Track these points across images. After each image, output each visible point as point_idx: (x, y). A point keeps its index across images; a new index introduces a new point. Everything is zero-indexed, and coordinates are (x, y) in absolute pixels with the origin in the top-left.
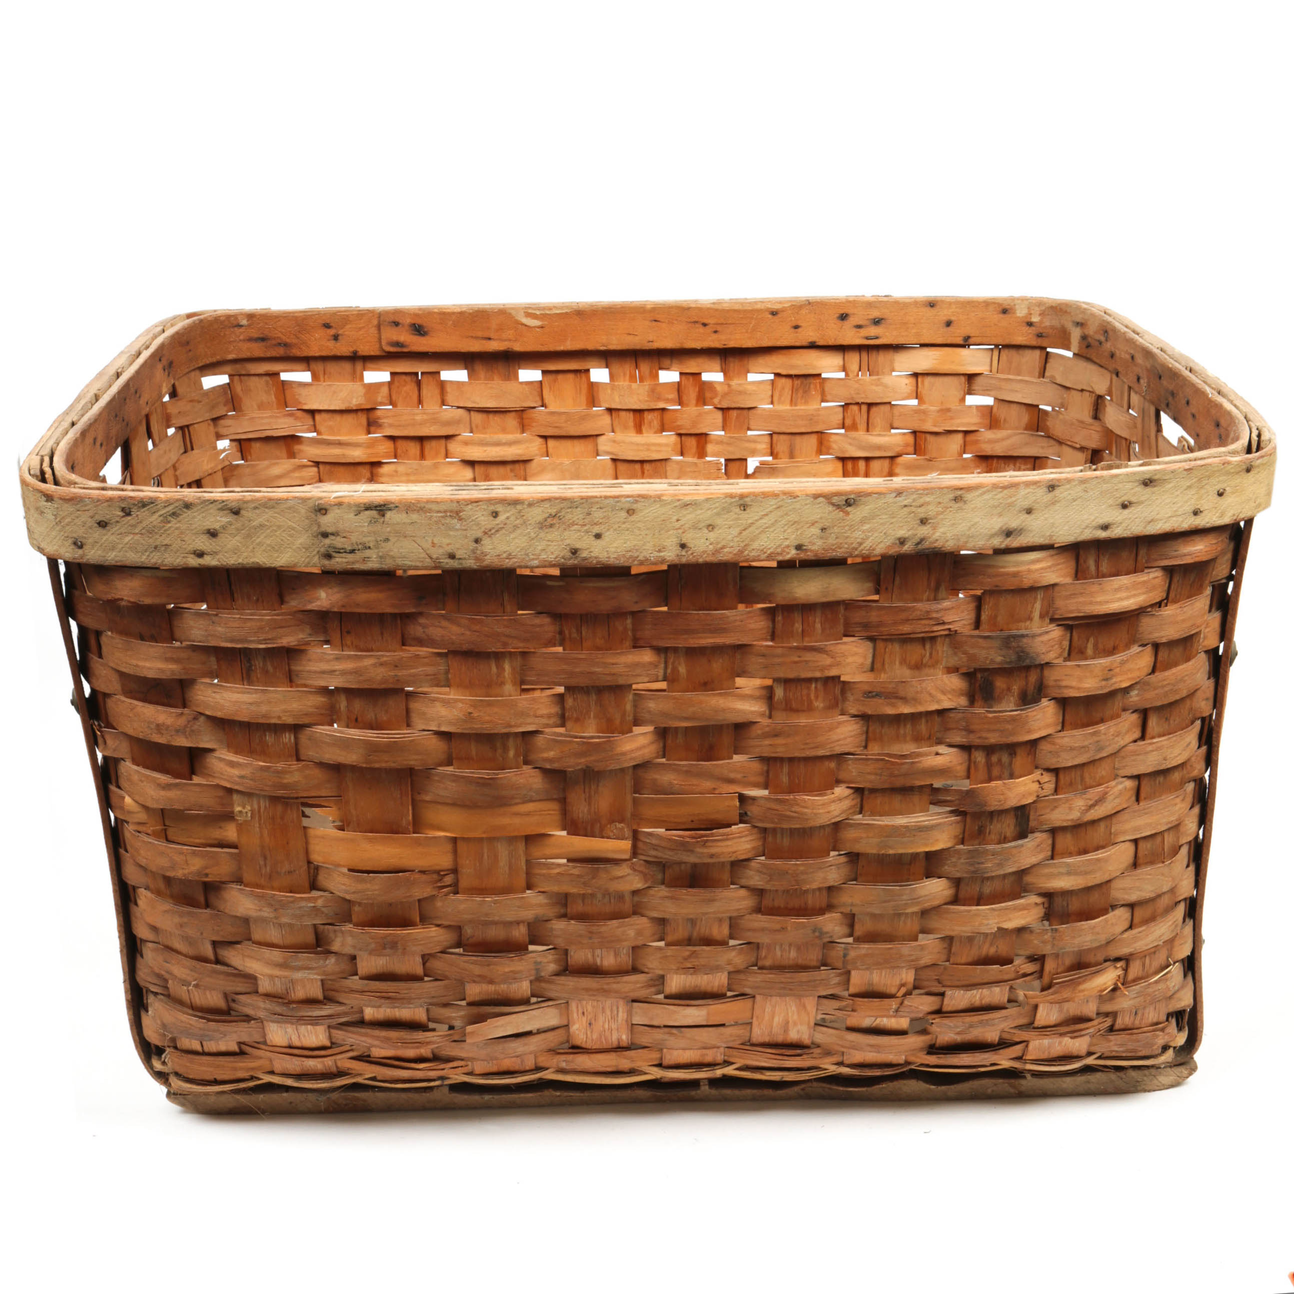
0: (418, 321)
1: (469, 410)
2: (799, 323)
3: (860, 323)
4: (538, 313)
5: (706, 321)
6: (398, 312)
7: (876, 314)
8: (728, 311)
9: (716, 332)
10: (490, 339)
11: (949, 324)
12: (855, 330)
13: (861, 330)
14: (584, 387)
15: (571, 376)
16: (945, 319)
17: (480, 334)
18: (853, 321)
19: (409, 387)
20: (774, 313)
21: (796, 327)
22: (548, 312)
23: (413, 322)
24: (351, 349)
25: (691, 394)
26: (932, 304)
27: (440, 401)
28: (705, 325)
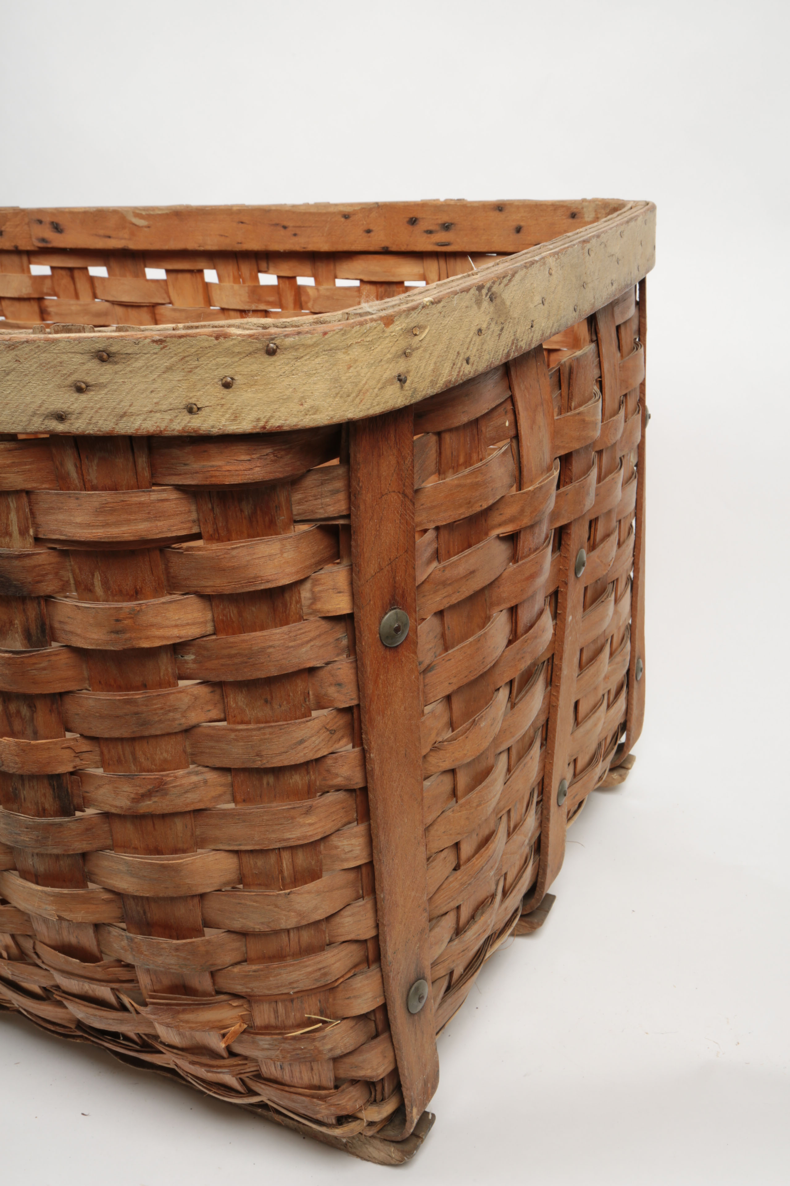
0: (55, 220)
1: (113, 303)
2: (371, 227)
3: (431, 228)
4: (144, 213)
5: (285, 223)
6: (40, 211)
7: (445, 218)
8: (305, 214)
9: (295, 235)
10: (109, 237)
11: (518, 230)
12: (426, 235)
13: (432, 236)
14: (200, 287)
15: (188, 276)
16: (515, 224)
17: (102, 232)
18: (423, 225)
19: (65, 280)
20: (346, 216)
21: (369, 231)
22: (152, 213)
23: (52, 220)
24: (13, 244)
25: (289, 298)
26: (500, 207)
27: (91, 294)
28: (285, 227)
